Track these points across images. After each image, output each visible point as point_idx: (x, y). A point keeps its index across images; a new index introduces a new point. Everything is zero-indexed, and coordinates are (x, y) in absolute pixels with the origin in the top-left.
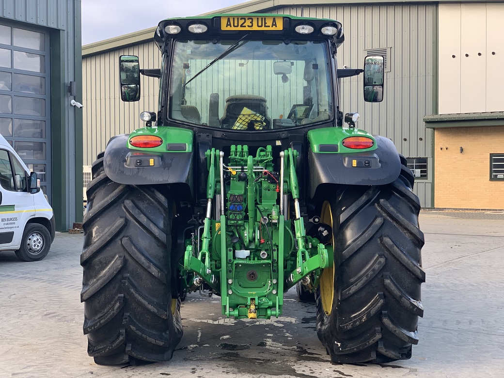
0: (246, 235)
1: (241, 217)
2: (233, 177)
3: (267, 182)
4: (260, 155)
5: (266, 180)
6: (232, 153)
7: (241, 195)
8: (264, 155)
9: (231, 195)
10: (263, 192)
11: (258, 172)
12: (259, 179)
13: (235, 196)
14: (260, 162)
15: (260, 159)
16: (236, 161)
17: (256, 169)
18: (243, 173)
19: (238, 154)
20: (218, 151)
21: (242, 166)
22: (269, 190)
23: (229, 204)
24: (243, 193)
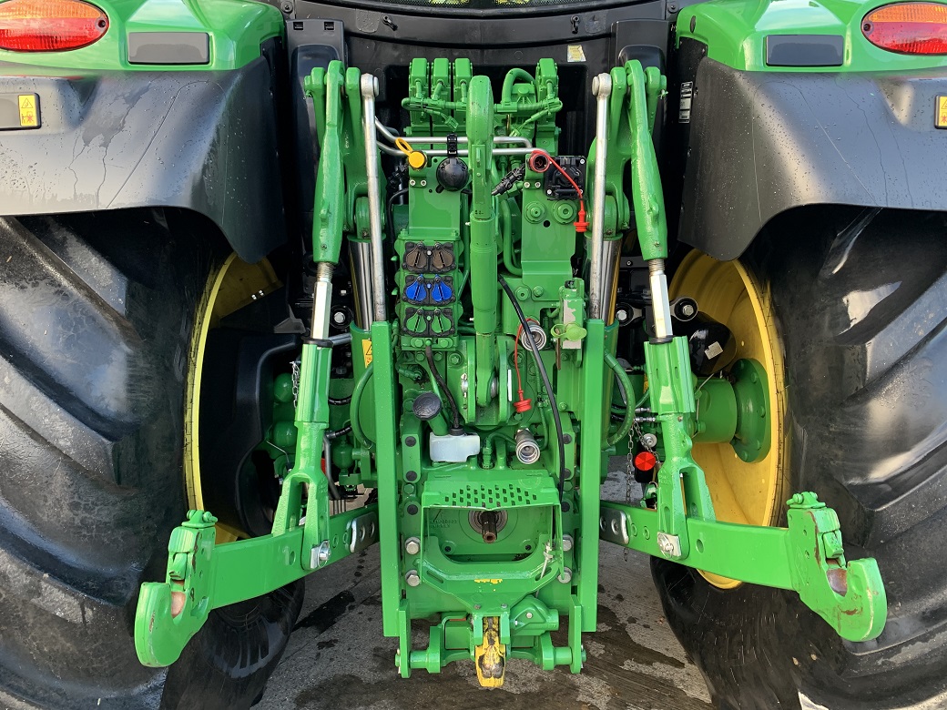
0: (465, 385)
1: (447, 324)
2: (418, 178)
3: (539, 194)
4: (513, 96)
5: (538, 185)
6: (415, 87)
7: (449, 247)
8: (529, 95)
9: (410, 246)
10: (527, 230)
11: (508, 156)
12: (512, 182)
13: (424, 248)
14: (513, 120)
15: (514, 106)
16: (430, 118)
17: (499, 146)
18: (452, 161)
19: (436, 88)
20: (352, 72)
21: (452, 135)
22: (547, 224)
23: (401, 277)
24: (453, 237)
